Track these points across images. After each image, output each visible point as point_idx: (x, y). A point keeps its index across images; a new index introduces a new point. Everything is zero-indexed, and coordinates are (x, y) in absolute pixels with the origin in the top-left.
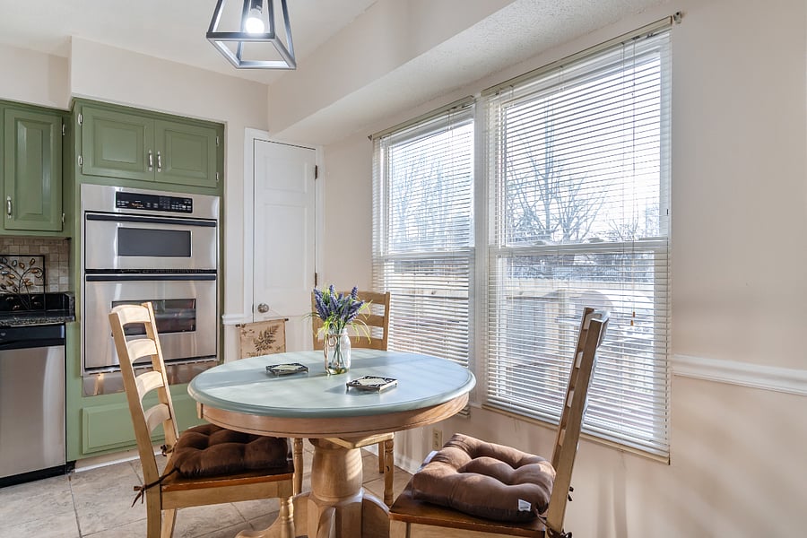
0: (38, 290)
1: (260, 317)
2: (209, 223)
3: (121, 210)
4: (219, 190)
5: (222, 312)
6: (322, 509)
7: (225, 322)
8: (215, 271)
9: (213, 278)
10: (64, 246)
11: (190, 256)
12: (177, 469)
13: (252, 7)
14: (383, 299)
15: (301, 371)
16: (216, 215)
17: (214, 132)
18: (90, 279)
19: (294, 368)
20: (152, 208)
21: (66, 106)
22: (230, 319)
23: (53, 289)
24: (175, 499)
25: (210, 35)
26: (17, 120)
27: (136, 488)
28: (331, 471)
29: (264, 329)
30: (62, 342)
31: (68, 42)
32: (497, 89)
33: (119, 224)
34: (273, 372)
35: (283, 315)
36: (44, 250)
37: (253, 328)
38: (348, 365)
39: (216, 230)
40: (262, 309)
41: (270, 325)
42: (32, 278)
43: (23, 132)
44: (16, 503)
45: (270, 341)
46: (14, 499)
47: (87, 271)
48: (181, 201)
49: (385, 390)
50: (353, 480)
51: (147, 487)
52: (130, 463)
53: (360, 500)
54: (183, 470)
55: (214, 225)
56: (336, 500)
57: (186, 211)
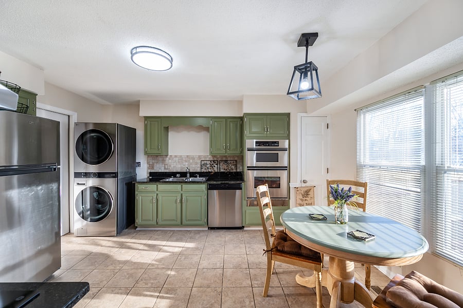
0: (235, 171)
1: (304, 185)
2: (285, 150)
3: (257, 147)
4: (288, 138)
5: (289, 182)
6: (334, 281)
7: (290, 186)
8: (287, 167)
9: (286, 169)
10: (241, 158)
11: (278, 161)
12: (276, 247)
13: (304, 78)
14: (364, 185)
15: (324, 219)
16: (287, 146)
17: (286, 116)
18: (248, 170)
19: (321, 217)
20: (266, 146)
21: (242, 116)
22: (292, 185)
23: (238, 171)
24: (276, 258)
25: (288, 93)
26: (230, 122)
27: (264, 250)
28: (338, 265)
29: (305, 189)
30: (241, 189)
31: (243, 96)
32: (443, 79)
33: (256, 152)
34: (312, 218)
35: (313, 184)
36: (236, 159)
37: (301, 189)
38: (347, 220)
39: (287, 152)
40: (305, 182)
41: (308, 188)
42: (233, 167)
43: (231, 124)
44: (230, 236)
45: (308, 195)
46: (229, 234)
47: (248, 167)
48: (275, 142)
49: (368, 241)
50: (349, 272)
51: (267, 251)
52: (259, 230)
53: (353, 283)
54: (279, 248)
55: (287, 150)
56: (341, 279)
57: (277, 146)
